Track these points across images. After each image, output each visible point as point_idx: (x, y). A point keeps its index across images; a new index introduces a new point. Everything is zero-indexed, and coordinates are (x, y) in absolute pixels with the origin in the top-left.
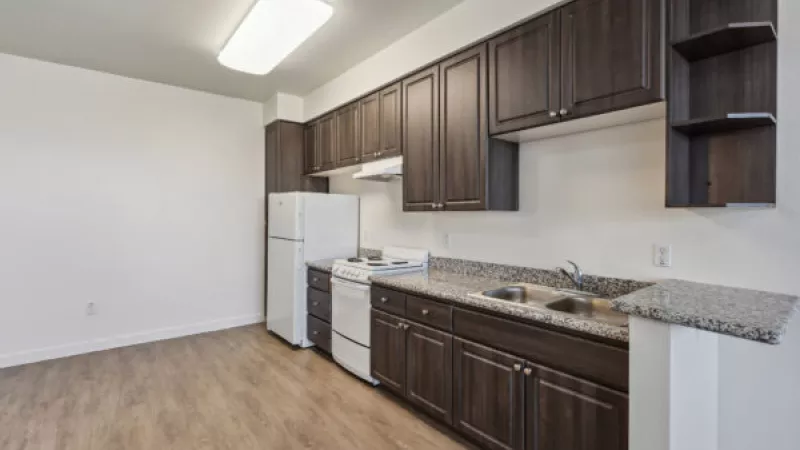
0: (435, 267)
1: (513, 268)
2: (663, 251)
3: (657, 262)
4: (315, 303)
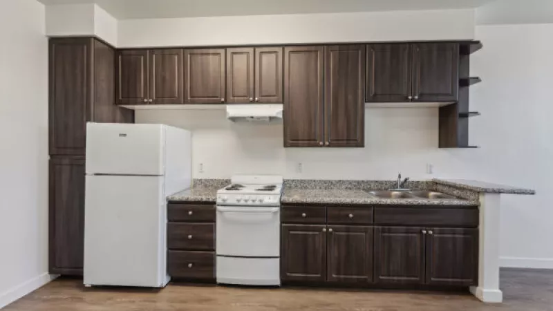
0: (290, 187)
1: (355, 182)
2: (431, 166)
3: (429, 171)
4: (190, 237)
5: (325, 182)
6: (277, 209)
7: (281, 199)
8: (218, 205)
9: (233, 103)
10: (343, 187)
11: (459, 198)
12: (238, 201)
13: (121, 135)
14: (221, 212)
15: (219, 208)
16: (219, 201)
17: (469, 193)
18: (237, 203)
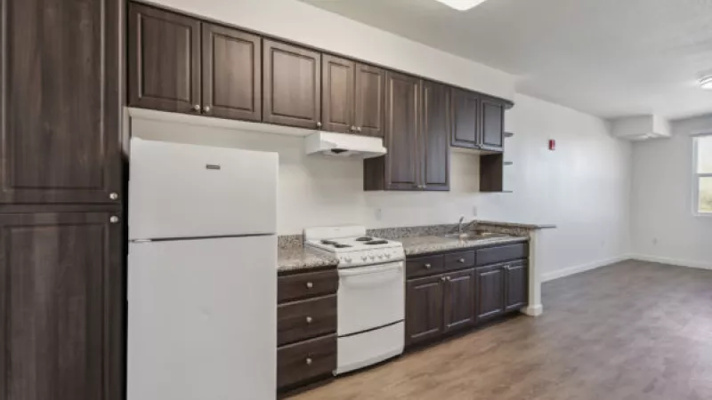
4: (309, 319)
5: (402, 229)
6: (401, 264)
7: (405, 251)
8: (341, 268)
9: (331, 130)
10: (418, 234)
11: (514, 235)
12: (365, 259)
13: (209, 167)
14: (345, 277)
15: (341, 272)
16: (343, 263)
17: (519, 230)
18: (362, 262)
